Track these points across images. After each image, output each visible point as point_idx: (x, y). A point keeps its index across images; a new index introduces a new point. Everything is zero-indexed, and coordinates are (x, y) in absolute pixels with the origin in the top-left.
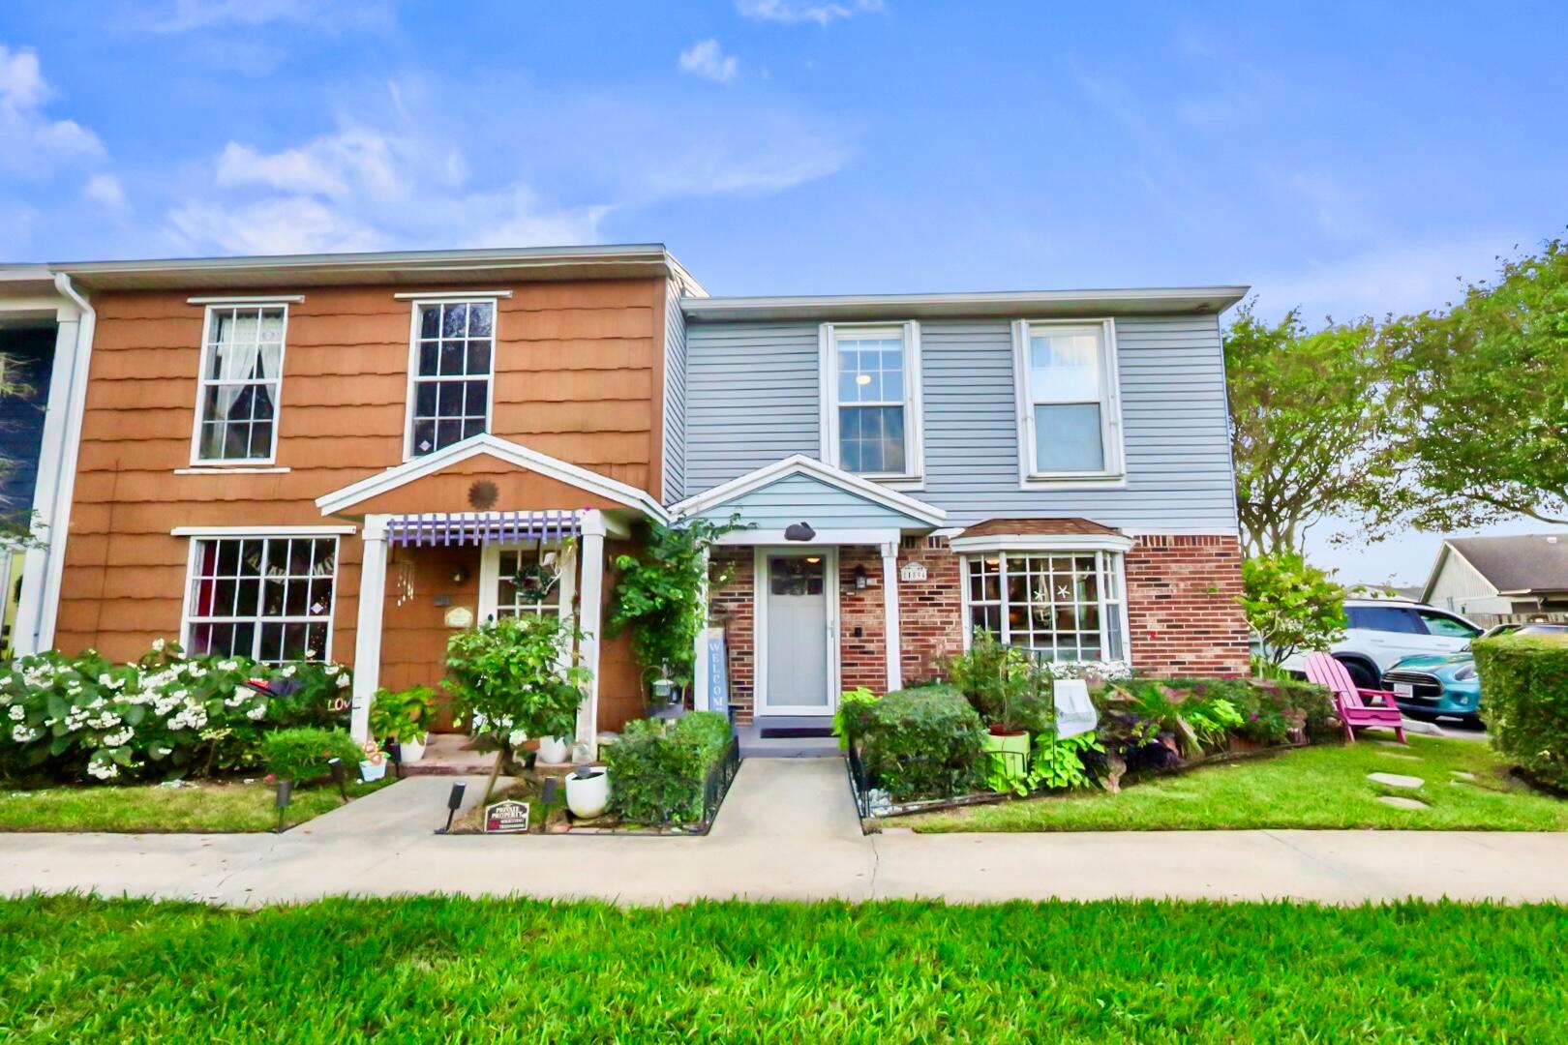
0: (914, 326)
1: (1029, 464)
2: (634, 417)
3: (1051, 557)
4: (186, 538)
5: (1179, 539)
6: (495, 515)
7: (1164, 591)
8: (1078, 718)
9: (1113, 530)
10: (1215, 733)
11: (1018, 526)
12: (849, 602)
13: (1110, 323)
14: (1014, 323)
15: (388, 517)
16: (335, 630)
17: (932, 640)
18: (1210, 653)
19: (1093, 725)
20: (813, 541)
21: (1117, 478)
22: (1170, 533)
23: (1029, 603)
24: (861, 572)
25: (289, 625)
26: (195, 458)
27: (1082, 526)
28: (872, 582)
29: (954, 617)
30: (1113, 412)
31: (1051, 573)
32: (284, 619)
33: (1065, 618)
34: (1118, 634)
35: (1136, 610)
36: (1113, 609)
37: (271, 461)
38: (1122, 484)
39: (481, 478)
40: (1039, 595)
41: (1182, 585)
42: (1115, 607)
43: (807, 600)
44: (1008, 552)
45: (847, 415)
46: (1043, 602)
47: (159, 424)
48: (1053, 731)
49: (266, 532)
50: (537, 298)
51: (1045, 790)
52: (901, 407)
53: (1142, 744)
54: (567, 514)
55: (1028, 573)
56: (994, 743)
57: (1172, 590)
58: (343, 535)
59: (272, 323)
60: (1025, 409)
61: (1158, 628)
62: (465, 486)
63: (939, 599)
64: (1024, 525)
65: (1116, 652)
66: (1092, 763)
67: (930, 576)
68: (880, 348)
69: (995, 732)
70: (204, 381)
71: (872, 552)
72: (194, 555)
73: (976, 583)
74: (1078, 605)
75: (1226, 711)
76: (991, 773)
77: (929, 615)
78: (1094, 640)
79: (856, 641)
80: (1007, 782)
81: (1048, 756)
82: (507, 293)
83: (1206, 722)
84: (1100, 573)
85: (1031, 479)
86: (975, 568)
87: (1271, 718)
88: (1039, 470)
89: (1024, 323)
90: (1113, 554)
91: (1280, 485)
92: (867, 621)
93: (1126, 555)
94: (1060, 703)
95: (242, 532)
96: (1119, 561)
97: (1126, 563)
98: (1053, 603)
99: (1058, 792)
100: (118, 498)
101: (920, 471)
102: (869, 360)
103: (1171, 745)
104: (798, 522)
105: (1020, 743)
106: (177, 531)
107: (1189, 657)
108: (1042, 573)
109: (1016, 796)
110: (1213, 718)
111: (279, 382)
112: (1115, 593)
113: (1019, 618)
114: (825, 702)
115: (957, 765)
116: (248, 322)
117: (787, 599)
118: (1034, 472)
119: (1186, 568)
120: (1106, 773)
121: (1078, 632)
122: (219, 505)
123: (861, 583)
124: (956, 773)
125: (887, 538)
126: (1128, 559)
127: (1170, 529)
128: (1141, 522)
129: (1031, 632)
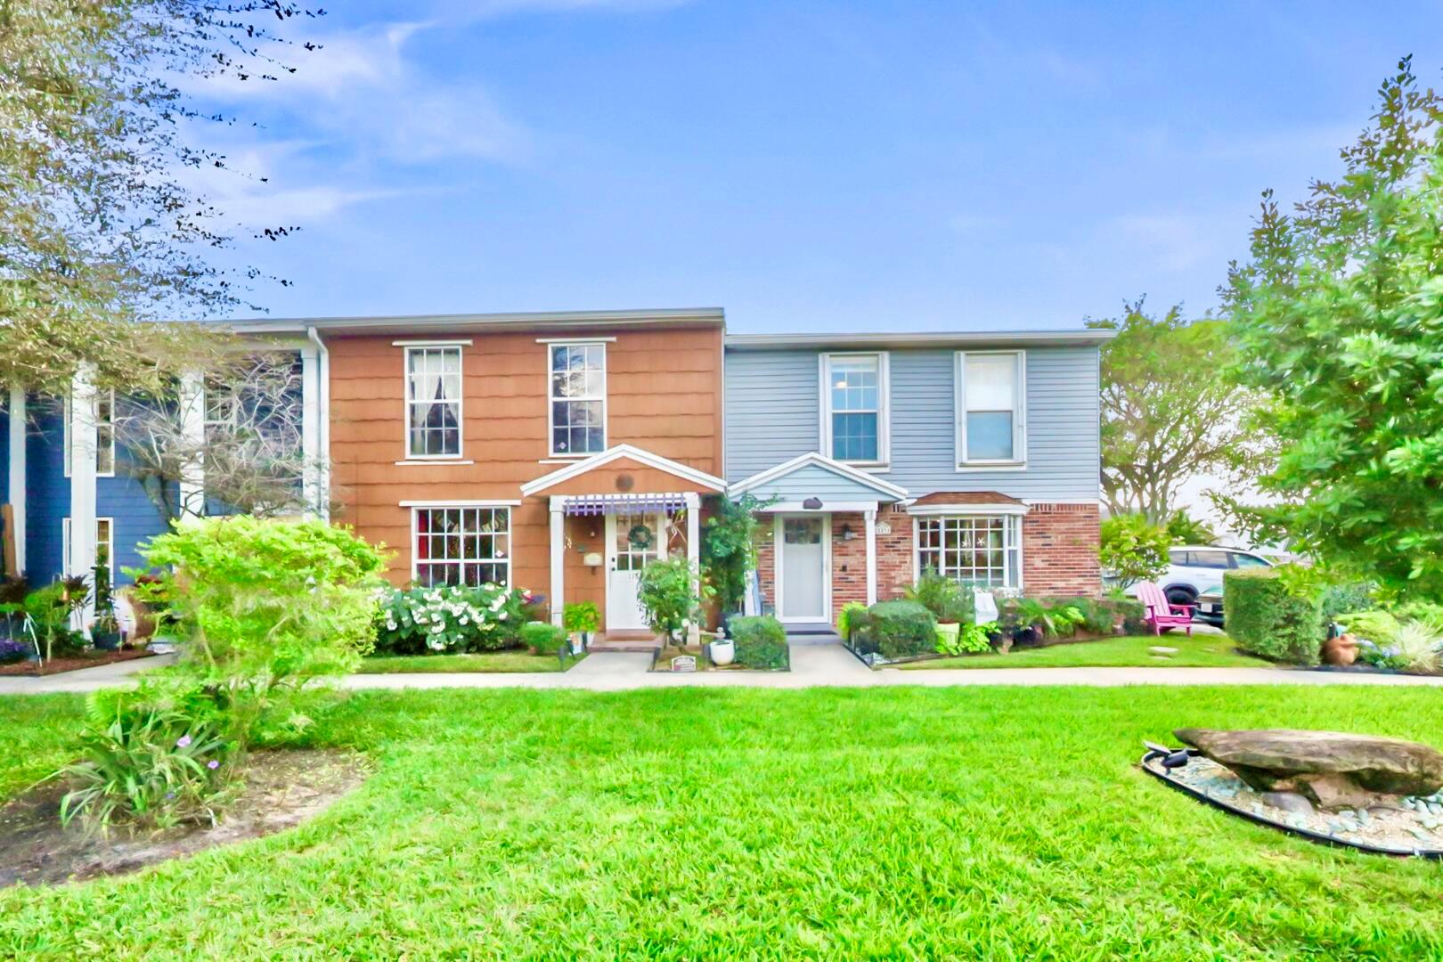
0: (885, 357)
1: (962, 454)
2: (703, 427)
3: (974, 519)
4: (408, 508)
5: (1060, 506)
6: (632, 496)
7: (1047, 541)
8: (988, 614)
9: (1017, 501)
10: (1067, 625)
11: (953, 497)
12: (838, 550)
13: (1023, 354)
14: (956, 353)
15: (566, 497)
16: (513, 568)
17: (893, 574)
18: (1076, 581)
19: (995, 618)
20: (822, 509)
21: (1021, 464)
22: (1054, 502)
23: (959, 550)
24: (846, 529)
25: (482, 565)
26: (408, 455)
27: (996, 497)
28: (854, 535)
29: (908, 558)
30: (1021, 418)
31: (974, 529)
32: (478, 561)
33: (981, 560)
34: (1016, 570)
35: (1027, 554)
36: (1013, 553)
37: (460, 456)
38: (1024, 468)
39: (623, 473)
40: (965, 544)
41: (1060, 537)
42: (1015, 551)
43: (809, 547)
44: (946, 515)
45: (838, 418)
46: (966, 548)
47: (381, 430)
48: (973, 621)
49: (462, 504)
50: (634, 342)
51: (966, 652)
52: (874, 415)
53: (1022, 629)
54: (678, 495)
55: (959, 530)
56: (940, 628)
57: (1053, 540)
58: (513, 506)
59: (452, 359)
60: (961, 417)
61: (1042, 565)
62: (613, 477)
63: (899, 546)
64: (956, 497)
65: (1014, 582)
66: (994, 639)
67: (893, 531)
68: (862, 370)
69: (940, 622)
70: (408, 402)
71: (858, 516)
72: (414, 519)
73: (923, 536)
74: (990, 550)
75: (1075, 614)
76: (938, 644)
77: (892, 557)
78: (1000, 573)
79: (842, 574)
80: (946, 649)
81: (969, 635)
82: (613, 339)
83: (1061, 619)
84: (1006, 529)
85: (962, 465)
86: (923, 526)
87: (1102, 619)
88: (969, 458)
89: (962, 354)
90: (1015, 516)
91: (1159, 452)
92: (851, 561)
93: (1023, 517)
94: (978, 605)
95: (446, 504)
96: (1019, 521)
97: (1024, 522)
98: (974, 549)
99: (975, 654)
100: (360, 481)
101: (888, 460)
102: (853, 379)
103: (1039, 631)
104: (812, 497)
105: (955, 627)
106: (402, 504)
107: (1061, 584)
108: (967, 530)
109: (952, 656)
110: (1066, 617)
111: (460, 401)
112: (1016, 542)
113: (951, 559)
114: (822, 614)
115: (919, 639)
116: (434, 358)
117: (795, 546)
118: (965, 460)
119: (1063, 526)
120: (1001, 644)
121: (989, 568)
122: (430, 486)
123: (848, 535)
124: (919, 644)
125: (869, 507)
126: (1025, 520)
127: (1053, 499)
128: (1035, 495)
129: (959, 568)
